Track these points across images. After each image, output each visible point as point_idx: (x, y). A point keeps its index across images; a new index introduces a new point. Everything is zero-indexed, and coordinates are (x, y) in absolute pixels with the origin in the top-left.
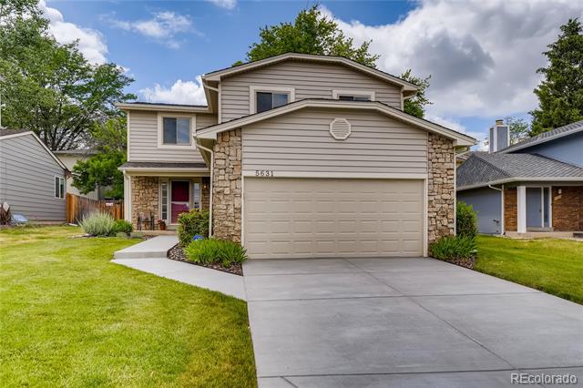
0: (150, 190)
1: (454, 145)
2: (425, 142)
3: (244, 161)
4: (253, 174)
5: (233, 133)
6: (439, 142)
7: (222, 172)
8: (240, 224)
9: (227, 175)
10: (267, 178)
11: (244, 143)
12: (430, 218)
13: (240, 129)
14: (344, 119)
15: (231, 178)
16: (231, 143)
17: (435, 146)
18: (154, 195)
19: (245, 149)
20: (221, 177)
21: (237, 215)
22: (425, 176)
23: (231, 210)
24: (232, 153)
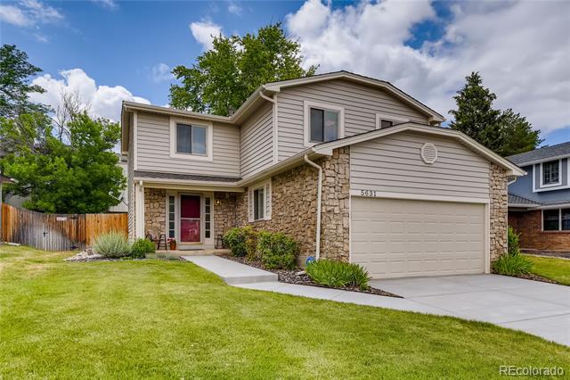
0: (156, 205)
1: (508, 174)
2: (488, 171)
3: (352, 180)
4: (359, 193)
5: (342, 151)
6: (497, 171)
7: (332, 190)
8: (348, 244)
9: (336, 193)
10: (371, 198)
11: (352, 161)
12: (491, 238)
13: (349, 146)
14: (432, 145)
15: (341, 197)
16: (340, 161)
17: (495, 175)
18: (160, 210)
19: (352, 168)
20: (331, 196)
21: (346, 235)
22: (488, 201)
23: (341, 230)
24: (341, 171)
